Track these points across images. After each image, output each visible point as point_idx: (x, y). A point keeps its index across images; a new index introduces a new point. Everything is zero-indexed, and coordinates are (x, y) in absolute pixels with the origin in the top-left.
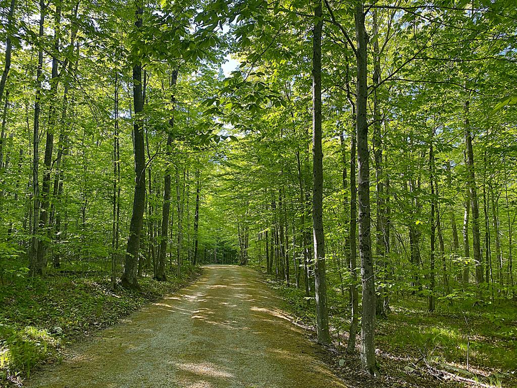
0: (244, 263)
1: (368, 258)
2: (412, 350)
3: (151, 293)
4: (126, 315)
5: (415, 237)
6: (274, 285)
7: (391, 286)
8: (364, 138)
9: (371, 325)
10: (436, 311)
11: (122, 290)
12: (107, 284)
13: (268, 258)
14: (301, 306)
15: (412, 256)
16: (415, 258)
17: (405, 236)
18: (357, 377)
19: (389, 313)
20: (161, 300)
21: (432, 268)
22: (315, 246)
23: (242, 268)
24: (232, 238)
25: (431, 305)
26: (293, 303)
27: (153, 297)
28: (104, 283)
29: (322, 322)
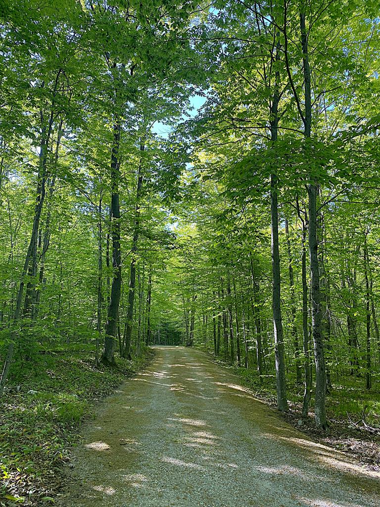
0: (190, 344)
1: (320, 343)
2: (353, 417)
3: (127, 371)
4: (116, 388)
5: (351, 323)
6: (224, 365)
7: (336, 364)
8: (315, 253)
9: (322, 393)
10: (373, 389)
11: (103, 367)
12: (91, 362)
13: (215, 340)
14: (255, 383)
15: (350, 340)
16: (353, 342)
17: (344, 322)
18: (313, 432)
19: (331, 390)
20: (136, 376)
21: (369, 351)
22: (275, 333)
23: (189, 349)
24: (176, 320)
25: (368, 384)
26: (248, 380)
27: (129, 374)
28: (88, 361)
29: (282, 393)
